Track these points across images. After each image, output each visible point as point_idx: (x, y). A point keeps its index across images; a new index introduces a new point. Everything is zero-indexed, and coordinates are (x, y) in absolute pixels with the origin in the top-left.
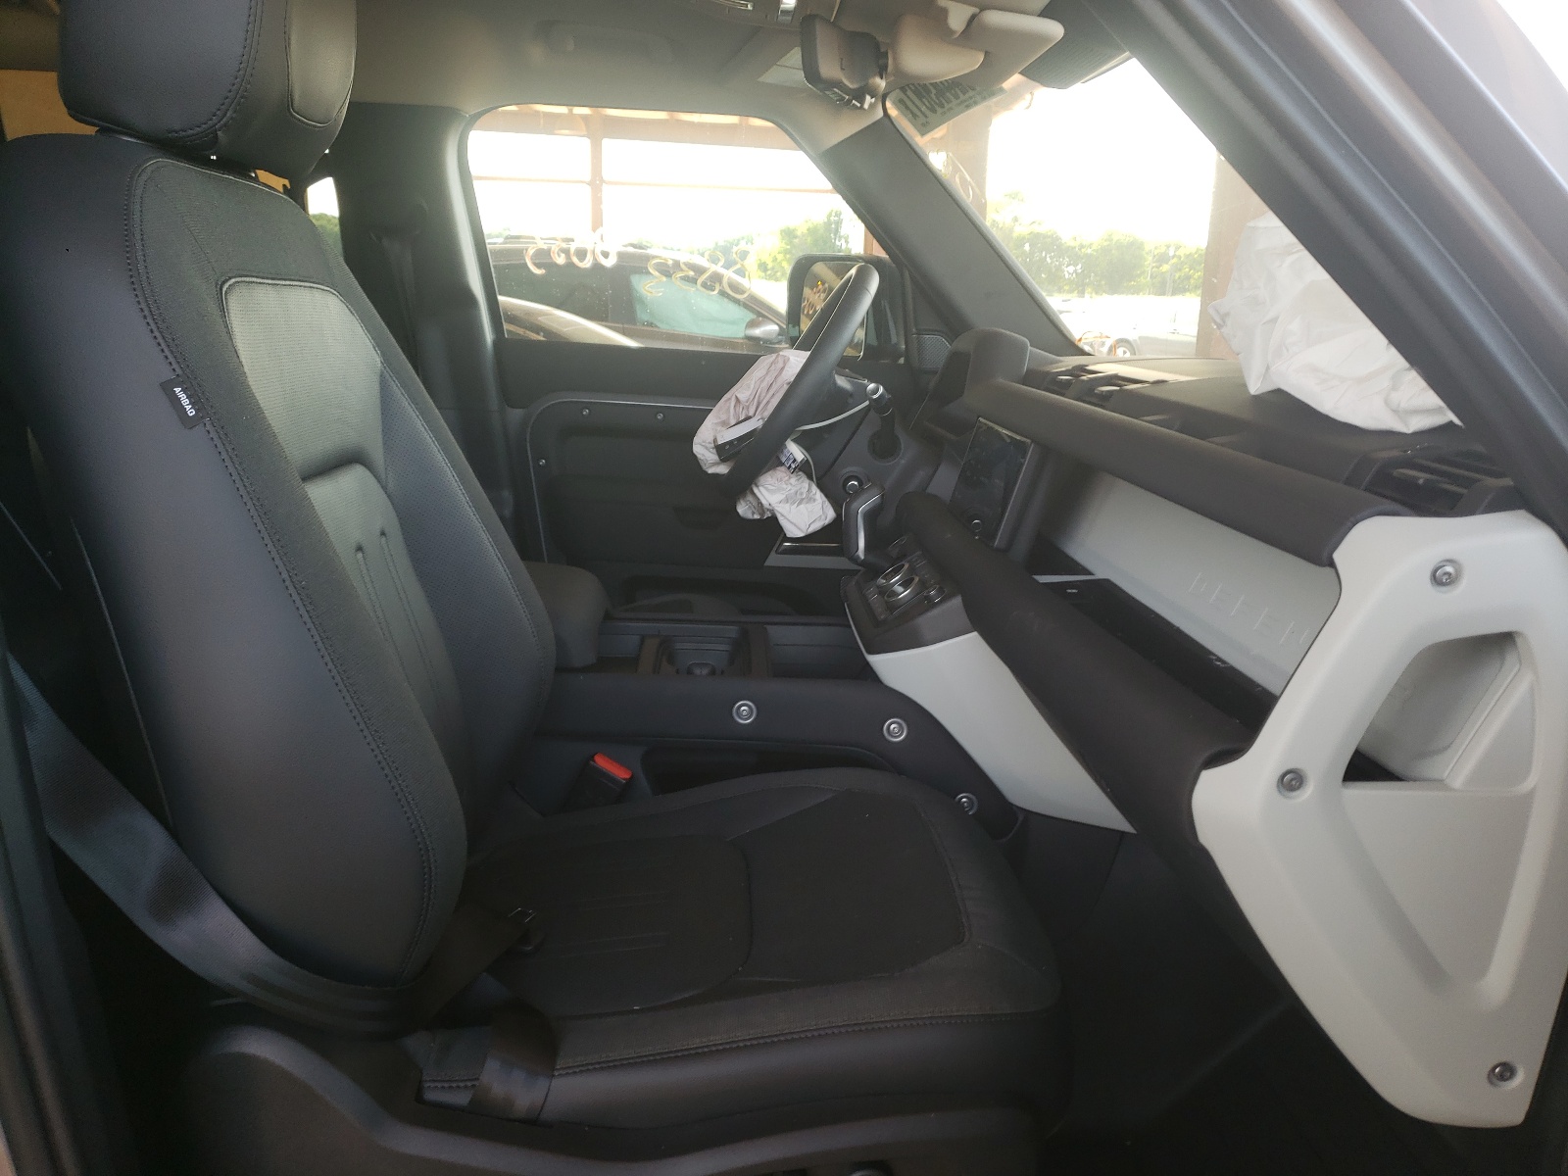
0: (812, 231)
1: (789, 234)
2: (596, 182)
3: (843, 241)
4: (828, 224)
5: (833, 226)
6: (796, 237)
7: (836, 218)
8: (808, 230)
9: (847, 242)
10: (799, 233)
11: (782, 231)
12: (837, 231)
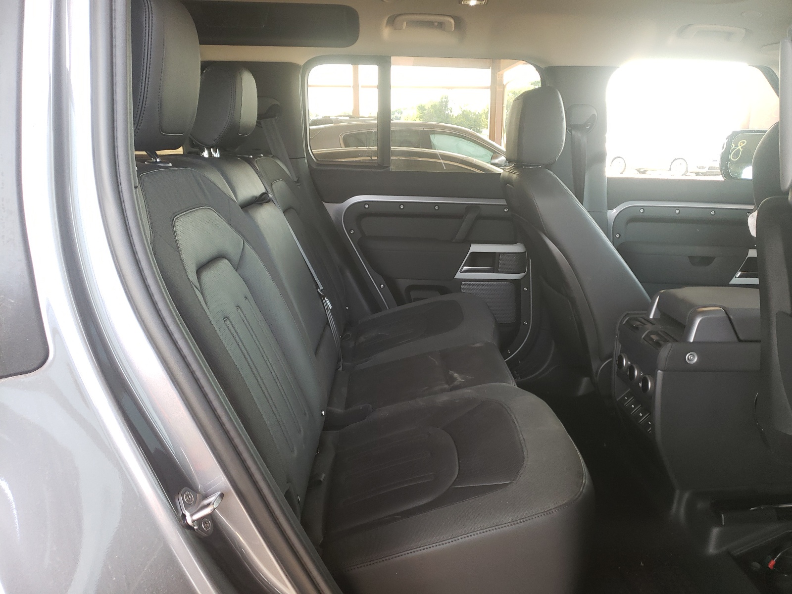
0: (433, 107)
1: (422, 108)
2: (356, 87)
3: (449, 111)
4: (442, 102)
5: (444, 103)
6: (425, 110)
7: (446, 100)
8: (431, 106)
9: (451, 111)
10: (426, 108)
11: (419, 107)
12: (446, 106)
